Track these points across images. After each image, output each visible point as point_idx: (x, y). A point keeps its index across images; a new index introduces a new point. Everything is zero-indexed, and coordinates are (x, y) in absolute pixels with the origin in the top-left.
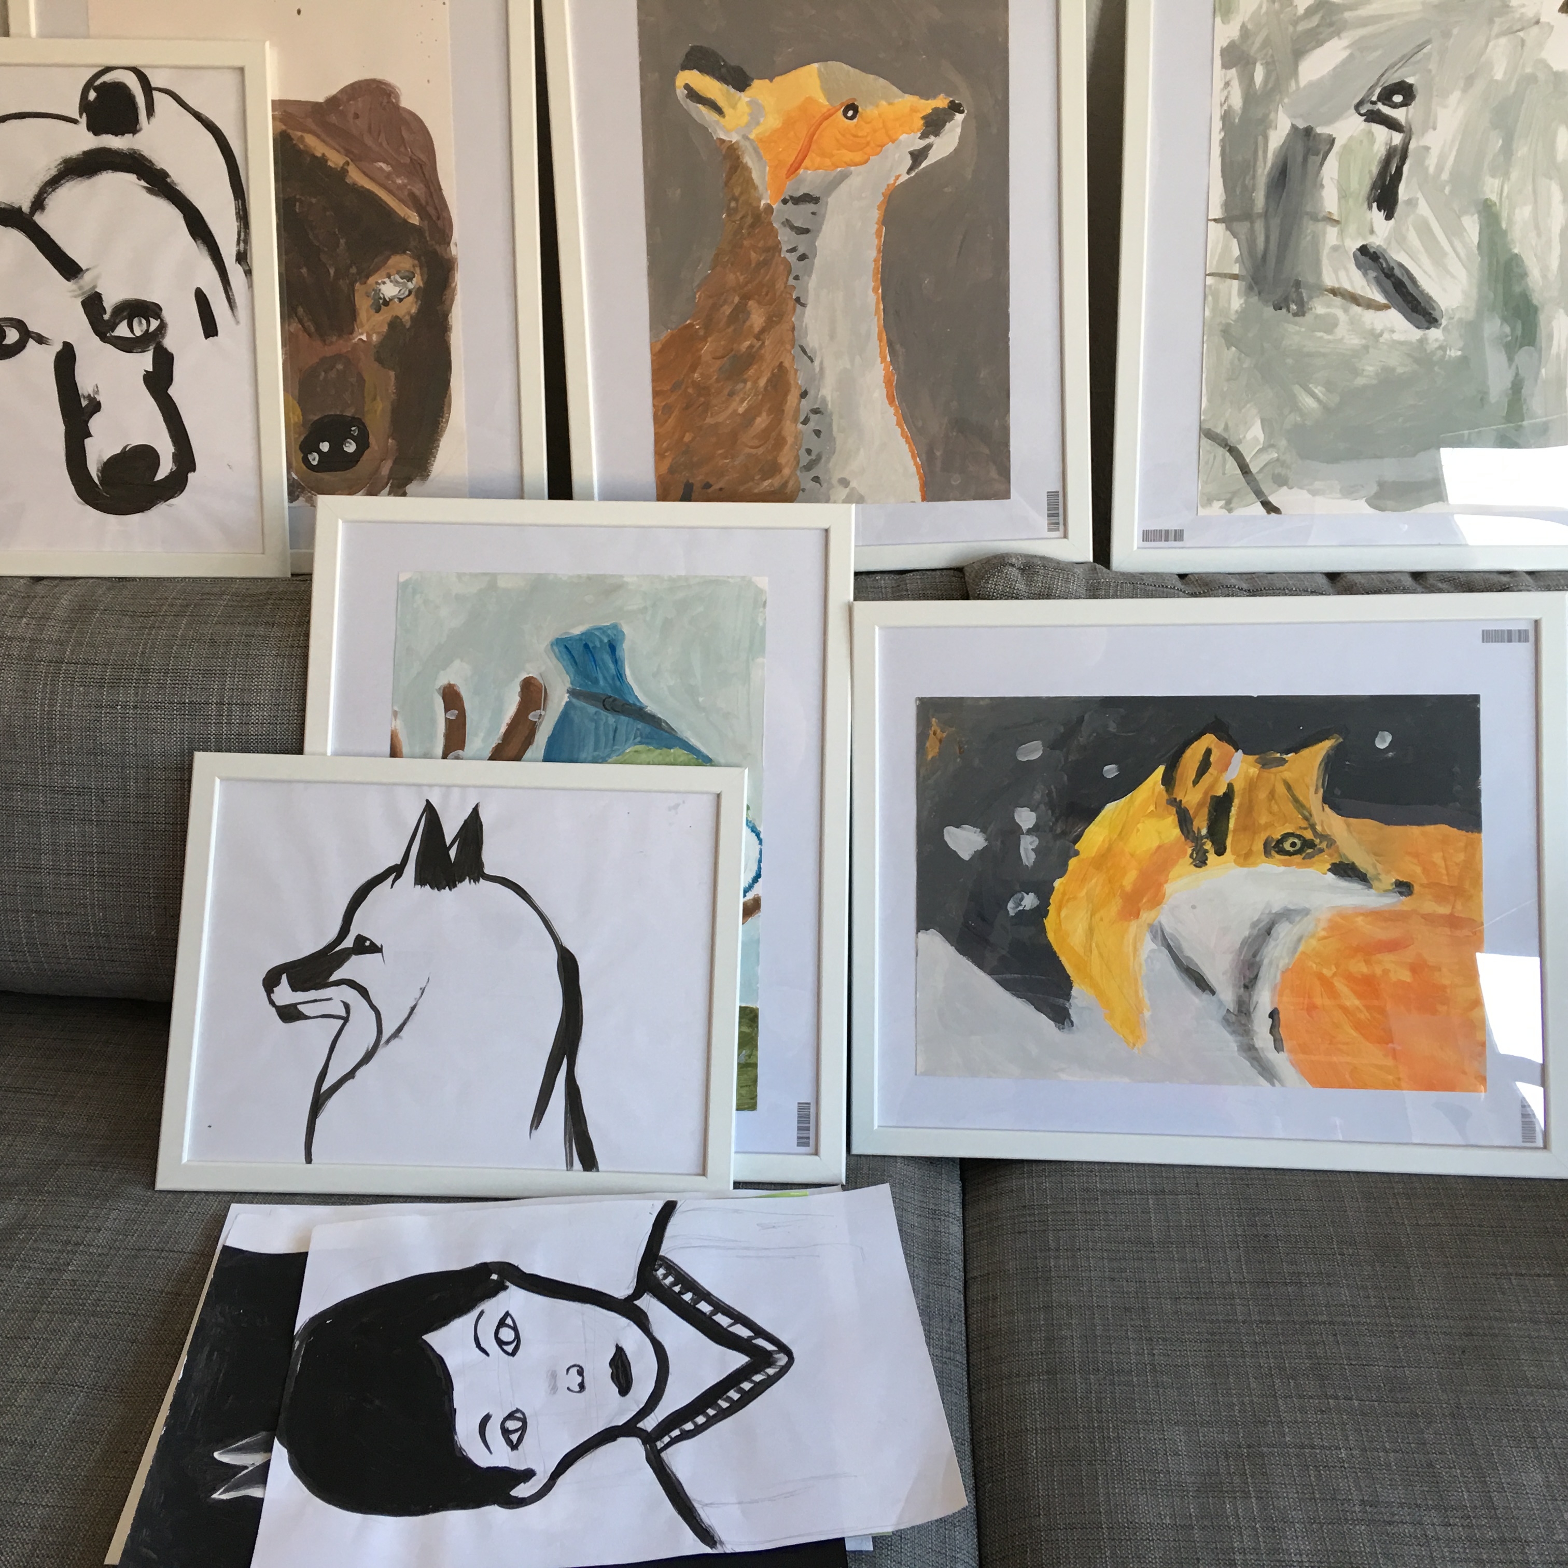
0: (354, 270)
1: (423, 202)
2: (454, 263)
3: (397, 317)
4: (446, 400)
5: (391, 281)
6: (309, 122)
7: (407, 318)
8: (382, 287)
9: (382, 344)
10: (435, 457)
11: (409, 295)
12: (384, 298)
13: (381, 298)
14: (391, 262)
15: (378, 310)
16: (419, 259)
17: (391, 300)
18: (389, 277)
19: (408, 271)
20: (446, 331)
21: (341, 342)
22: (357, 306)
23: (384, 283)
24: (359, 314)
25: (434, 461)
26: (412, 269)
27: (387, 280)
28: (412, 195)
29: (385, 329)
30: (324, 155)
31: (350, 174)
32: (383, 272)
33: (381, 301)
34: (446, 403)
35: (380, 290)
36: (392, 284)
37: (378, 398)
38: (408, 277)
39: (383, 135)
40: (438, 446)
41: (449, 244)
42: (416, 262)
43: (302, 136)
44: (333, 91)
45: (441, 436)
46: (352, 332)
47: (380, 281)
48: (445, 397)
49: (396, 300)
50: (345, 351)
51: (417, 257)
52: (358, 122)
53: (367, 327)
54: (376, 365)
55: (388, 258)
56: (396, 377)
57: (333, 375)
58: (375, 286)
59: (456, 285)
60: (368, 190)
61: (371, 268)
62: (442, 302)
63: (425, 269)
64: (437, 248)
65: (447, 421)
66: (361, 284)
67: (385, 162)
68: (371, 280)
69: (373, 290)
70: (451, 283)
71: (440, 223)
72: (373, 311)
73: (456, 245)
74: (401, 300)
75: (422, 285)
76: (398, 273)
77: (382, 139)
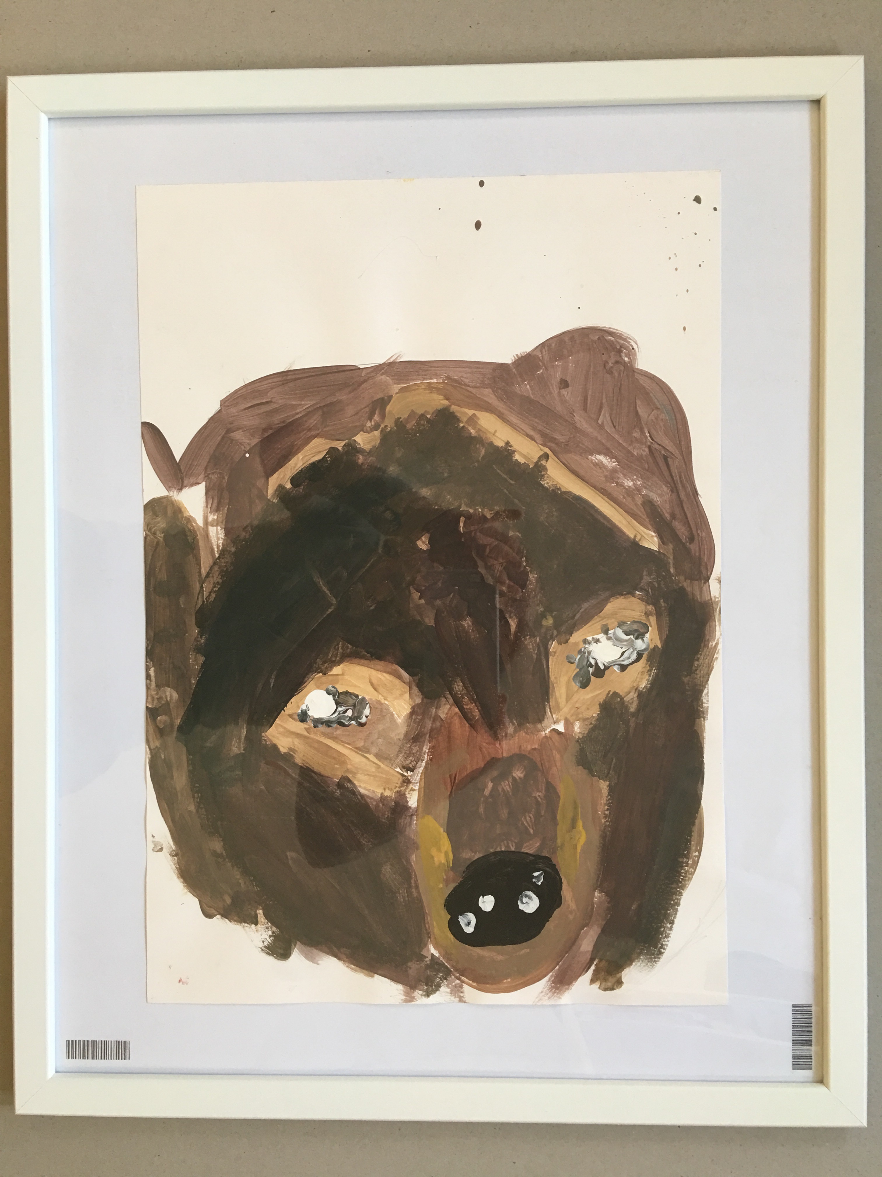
0: (549, 621)
1: (668, 516)
2: (714, 610)
3: (616, 694)
4: (695, 829)
5: (609, 639)
6: (488, 395)
7: (633, 695)
8: (593, 648)
9: (588, 739)
10: (672, 922)
11: (637, 660)
12: (596, 663)
13: (591, 665)
14: (609, 607)
15: (585, 685)
16: (655, 604)
17: (607, 668)
18: (606, 631)
19: (635, 622)
20: (699, 717)
21: (522, 734)
22: (552, 678)
23: (597, 641)
24: (554, 691)
25: (671, 929)
26: (644, 619)
27: (601, 637)
28: (648, 504)
29: (594, 712)
30: (507, 443)
31: (548, 473)
32: (596, 624)
33: (591, 670)
34: (695, 834)
35: (589, 653)
36: (610, 643)
37: (580, 824)
38: (636, 631)
39: (605, 412)
40: (678, 904)
41: (707, 579)
42: (650, 608)
43: (474, 415)
44: (527, 346)
45: (683, 887)
46: (540, 720)
47: (590, 638)
48: (693, 824)
49: (616, 668)
50: (529, 747)
51: (651, 599)
52: (564, 392)
53: (566, 710)
54: (580, 773)
55: (606, 601)
56: (612, 790)
57: (506, 786)
58: (582, 646)
59: (717, 644)
60: (579, 499)
61: (576, 618)
62: (691, 671)
63: (666, 620)
64: (686, 584)
65: (696, 863)
66: (560, 643)
67: (607, 452)
68: (576, 637)
69: (580, 652)
70: (708, 641)
71: (693, 548)
72: (575, 686)
73: (720, 582)
74: (623, 668)
75: (660, 646)
76: (620, 625)
77: (604, 418)
